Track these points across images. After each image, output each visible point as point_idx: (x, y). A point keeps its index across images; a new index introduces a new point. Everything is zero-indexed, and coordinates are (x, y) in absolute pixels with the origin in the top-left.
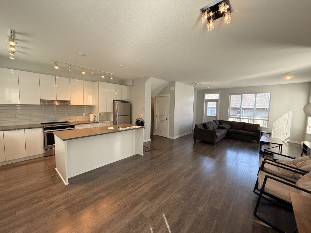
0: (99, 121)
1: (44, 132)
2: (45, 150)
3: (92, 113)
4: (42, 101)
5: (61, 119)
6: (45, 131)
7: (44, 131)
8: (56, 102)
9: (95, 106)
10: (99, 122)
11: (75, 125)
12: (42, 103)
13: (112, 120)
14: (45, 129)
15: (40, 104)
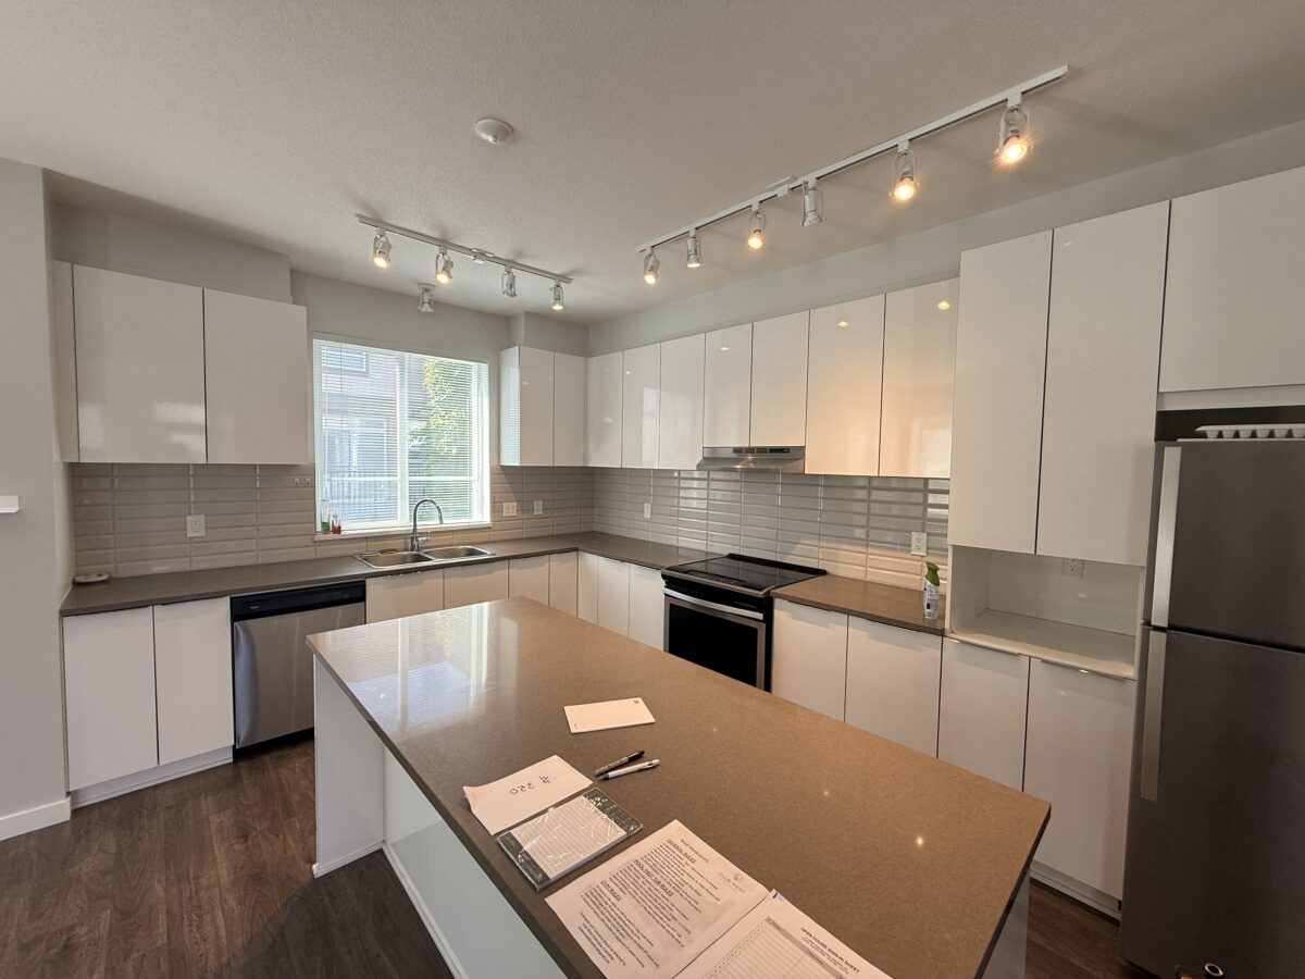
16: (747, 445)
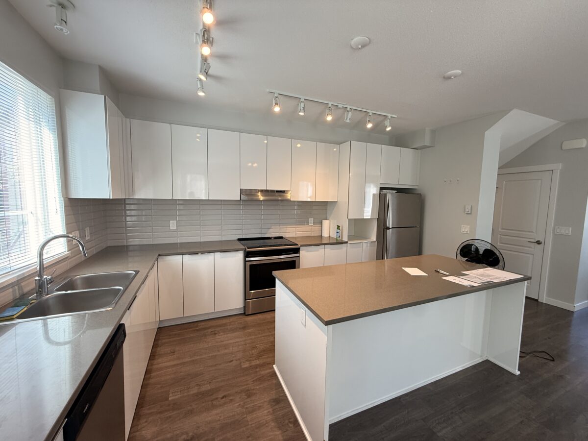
0: (347, 240)
1: (245, 261)
2: (245, 300)
3: (327, 220)
4: (242, 191)
5: (271, 230)
6: (248, 259)
7: (245, 259)
8: (259, 194)
9: (337, 202)
10: (347, 242)
11: (301, 248)
12: (243, 197)
13: (374, 238)
14: (248, 254)
15: (239, 199)
16: (265, 189)
